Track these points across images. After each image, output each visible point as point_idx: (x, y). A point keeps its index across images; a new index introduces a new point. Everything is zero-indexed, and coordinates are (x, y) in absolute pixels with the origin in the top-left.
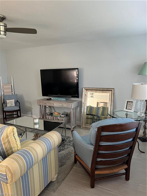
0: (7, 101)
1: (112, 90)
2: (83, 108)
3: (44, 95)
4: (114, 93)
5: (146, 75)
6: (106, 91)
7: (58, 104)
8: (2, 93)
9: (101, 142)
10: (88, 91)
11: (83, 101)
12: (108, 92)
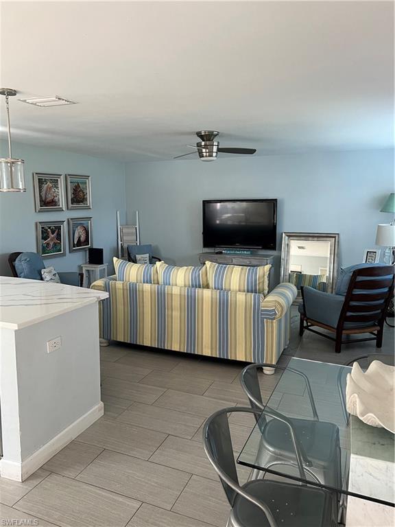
0: (137, 256)
1: (335, 237)
2: (283, 269)
3: (205, 246)
4: (338, 242)
5: (393, 213)
6: (325, 239)
7: (241, 260)
8: (120, 243)
9: (355, 290)
10: (291, 238)
11: (283, 256)
12: (328, 239)
